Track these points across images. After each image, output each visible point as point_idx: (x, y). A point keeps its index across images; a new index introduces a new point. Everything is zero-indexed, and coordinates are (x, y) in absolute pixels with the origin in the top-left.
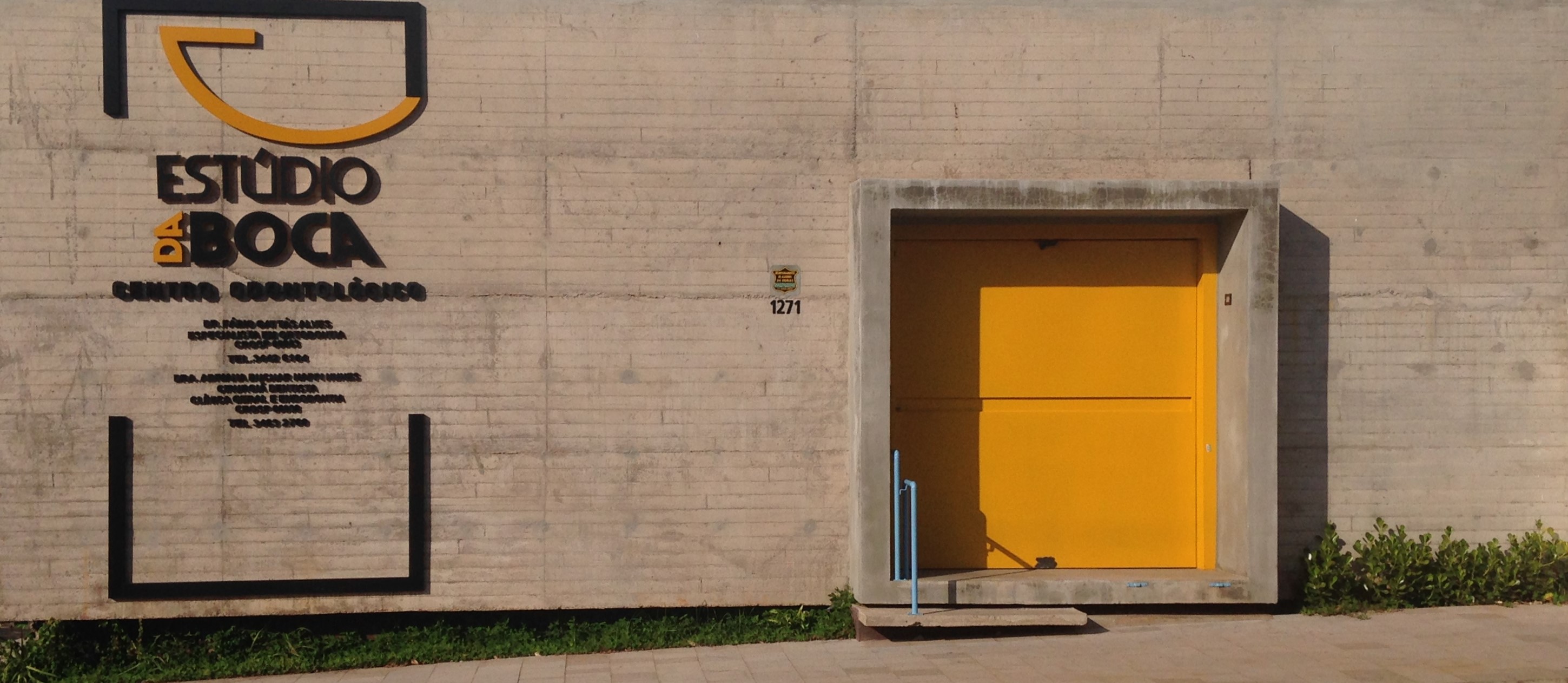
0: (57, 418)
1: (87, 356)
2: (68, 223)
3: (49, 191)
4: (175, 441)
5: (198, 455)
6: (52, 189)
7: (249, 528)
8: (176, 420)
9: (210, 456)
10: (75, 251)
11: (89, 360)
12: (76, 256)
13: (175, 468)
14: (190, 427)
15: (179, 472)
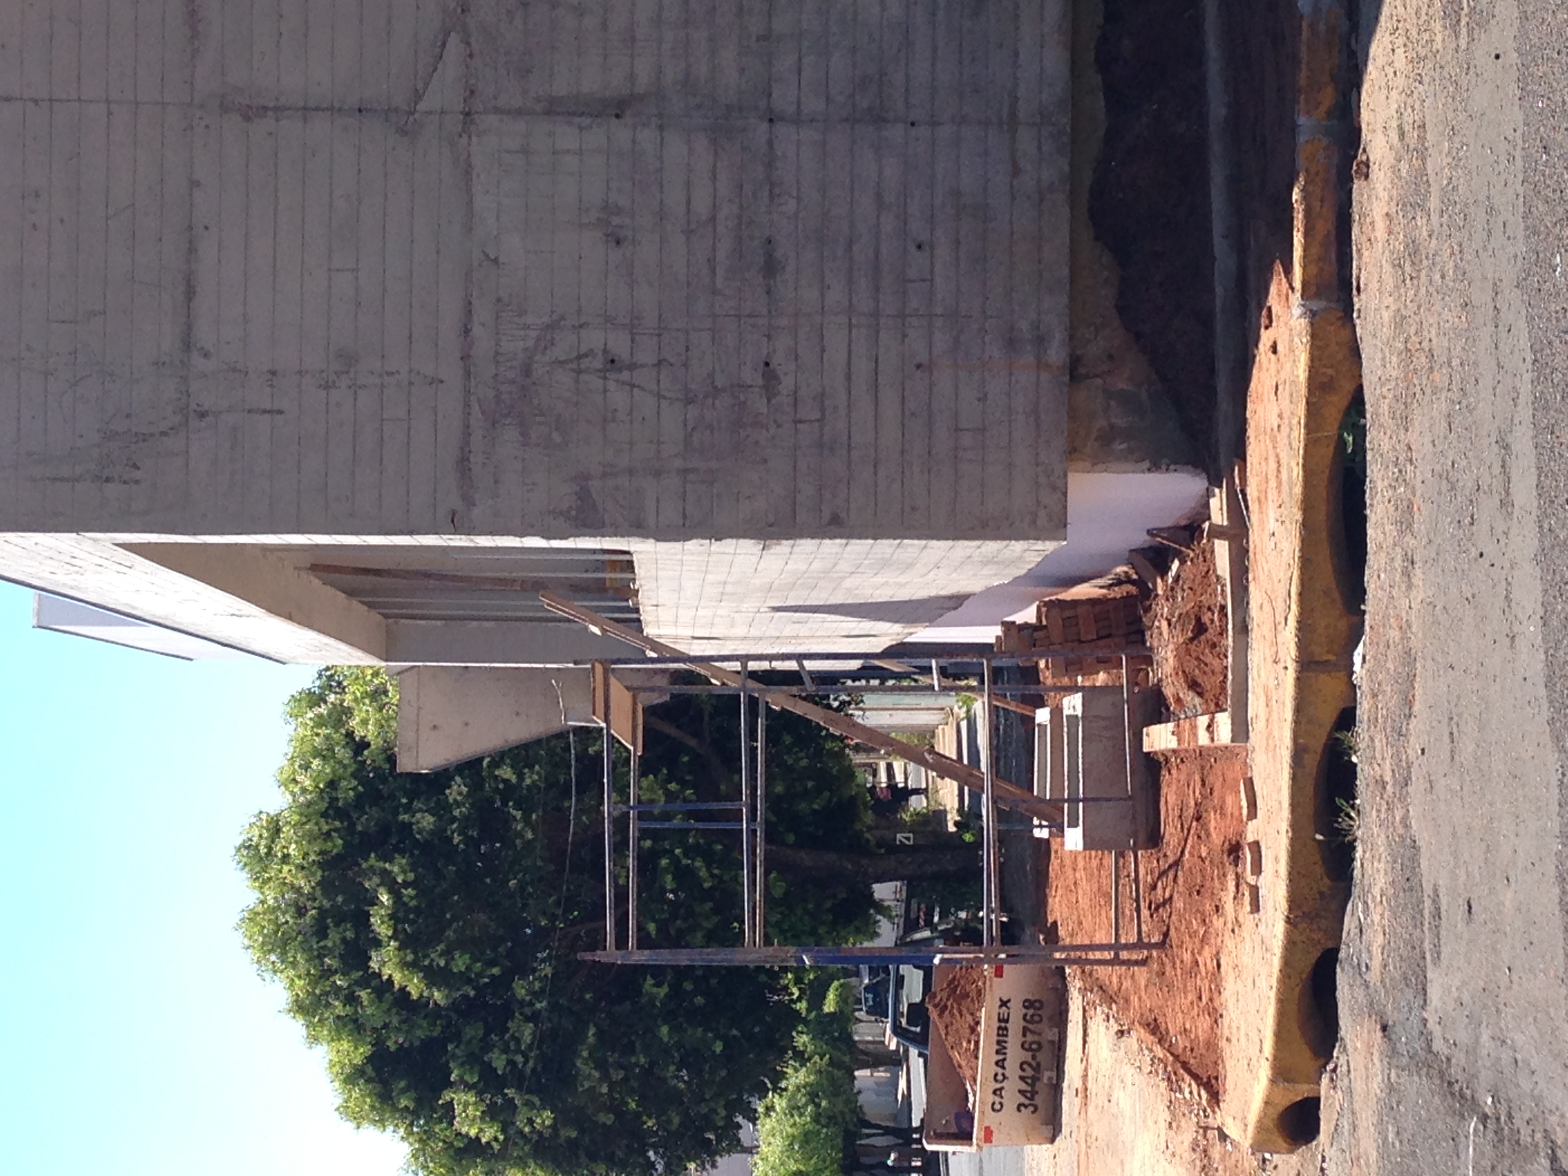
0: (692, 412)
1: (579, 357)
2: (327, 387)
3: (267, 416)
4: (741, 207)
5: (769, 165)
6: (265, 411)
7: (907, 75)
8: (702, 206)
9: (770, 143)
10: (381, 376)
11: (586, 355)
12: (390, 374)
13: (791, 206)
14: (714, 178)
15: (799, 199)
